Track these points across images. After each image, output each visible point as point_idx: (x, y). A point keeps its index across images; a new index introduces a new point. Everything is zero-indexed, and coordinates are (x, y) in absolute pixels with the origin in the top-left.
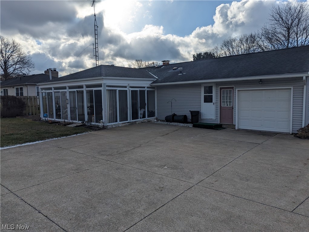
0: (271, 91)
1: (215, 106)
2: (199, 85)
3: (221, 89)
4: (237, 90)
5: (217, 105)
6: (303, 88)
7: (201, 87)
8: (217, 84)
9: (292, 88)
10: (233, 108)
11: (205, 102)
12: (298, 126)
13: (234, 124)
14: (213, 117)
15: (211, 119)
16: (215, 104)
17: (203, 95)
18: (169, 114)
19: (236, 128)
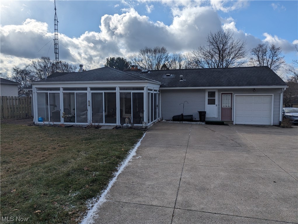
0: (258, 96)
1: (217, 107)
2: (204, 91)
3: (222, 94)
4: (235, 95)
5: (219, 106)
6: (280, 95)
7: (205, 92)
8: (219, 90)
9: (273, 95)
10: (232, 109)
11: (209, 104)
12: (276, 120)
13: (232, 120)
14: (216, 116)
15: (214, 118)
16: (217, 106)
17: (207, 98)
18: (175, 114)
19: (234, 124)
